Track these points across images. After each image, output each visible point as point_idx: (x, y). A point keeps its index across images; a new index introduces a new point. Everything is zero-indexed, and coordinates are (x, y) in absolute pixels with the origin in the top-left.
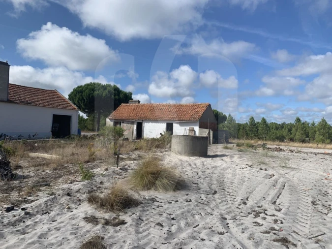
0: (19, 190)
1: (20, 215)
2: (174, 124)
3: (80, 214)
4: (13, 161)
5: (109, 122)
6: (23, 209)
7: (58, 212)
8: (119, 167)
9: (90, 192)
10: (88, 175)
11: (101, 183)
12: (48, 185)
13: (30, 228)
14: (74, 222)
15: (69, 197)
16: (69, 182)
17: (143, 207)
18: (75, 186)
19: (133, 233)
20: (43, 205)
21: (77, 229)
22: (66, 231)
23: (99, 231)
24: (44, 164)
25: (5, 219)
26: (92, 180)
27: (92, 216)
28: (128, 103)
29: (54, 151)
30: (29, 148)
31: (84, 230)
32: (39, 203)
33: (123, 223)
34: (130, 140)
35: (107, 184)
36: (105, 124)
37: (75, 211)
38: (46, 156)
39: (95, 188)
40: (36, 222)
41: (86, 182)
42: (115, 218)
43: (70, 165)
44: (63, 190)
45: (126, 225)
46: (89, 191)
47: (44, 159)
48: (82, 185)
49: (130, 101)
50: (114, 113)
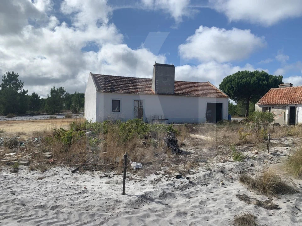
0: (184, 163)
1: (185, 183)
3: (233, 191)
4: (179, 140)
5: (258, 108)
6: (188, 178)
7: (214, 185)
8: (270, 152)
9: (241, 173)
10: (239, 157)
11: (252, 165)
12: (205, 162)
13: (193, 195)
14: (228, 197)
15: (222, 175)
16: (222, 161)
17: (299, 196)
18: (228, 166)
19: (289, 220)
20: (202, 178)
21: (231, 203)
22: (222, 203)
23: (251, 211)
24: (201, 144)
25: (176, 183)
26: (243, 161)
27: (244, 195)
28: (278, 87)
29: (209, 133)
30: (190, 130)
31: (237, 206)
32: (199, 175)
33: (276, 207)
34: (282, 125)
35: (258, 167)
36: (254, 110)
37: (228, 187)
38: (202, 137)
39: (246, 170)
40: (197, 191)
41: (237, 163)
42: (267, 202)
43: (223, 147)
44: (218, 167)
45: (280, 211)
46: (240, 171)
47: (201, 140)
48: (234, 165)
49: (281, 85)
50: (263, 98)
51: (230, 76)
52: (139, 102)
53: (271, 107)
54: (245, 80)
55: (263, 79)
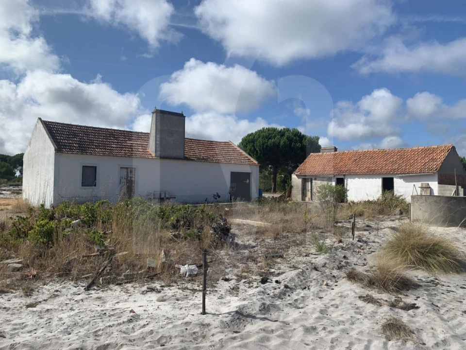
2: (395, 180)
5: (296, 180)
50: (302, 166)
51: (252, 134)
52: (129, 170)
53: (313, 179)
54: (273, 140)
55: (296, 140)
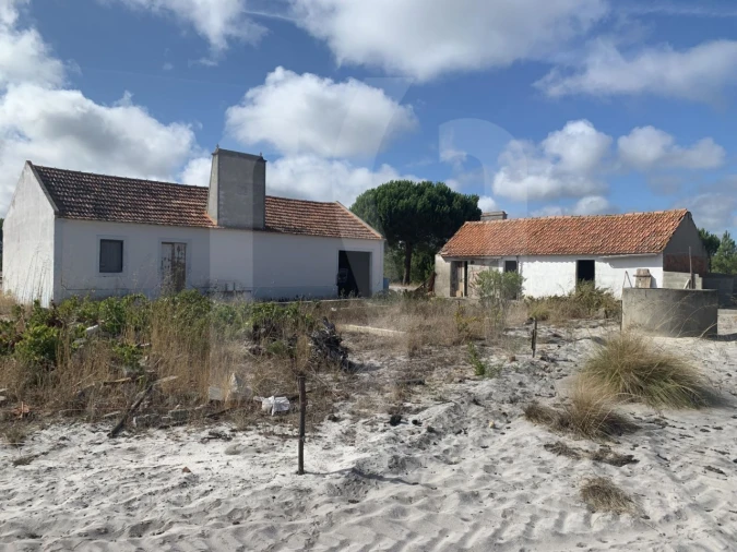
2: (596, 263)
5: (442, 264)
50: (451, 242)
51: (373, 190)
52: (176, 247)
53: (469, 261)
54: (406, 201)
55: (442, 201)
